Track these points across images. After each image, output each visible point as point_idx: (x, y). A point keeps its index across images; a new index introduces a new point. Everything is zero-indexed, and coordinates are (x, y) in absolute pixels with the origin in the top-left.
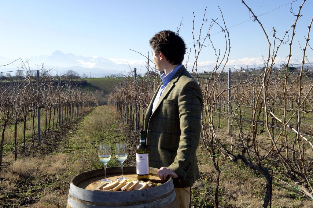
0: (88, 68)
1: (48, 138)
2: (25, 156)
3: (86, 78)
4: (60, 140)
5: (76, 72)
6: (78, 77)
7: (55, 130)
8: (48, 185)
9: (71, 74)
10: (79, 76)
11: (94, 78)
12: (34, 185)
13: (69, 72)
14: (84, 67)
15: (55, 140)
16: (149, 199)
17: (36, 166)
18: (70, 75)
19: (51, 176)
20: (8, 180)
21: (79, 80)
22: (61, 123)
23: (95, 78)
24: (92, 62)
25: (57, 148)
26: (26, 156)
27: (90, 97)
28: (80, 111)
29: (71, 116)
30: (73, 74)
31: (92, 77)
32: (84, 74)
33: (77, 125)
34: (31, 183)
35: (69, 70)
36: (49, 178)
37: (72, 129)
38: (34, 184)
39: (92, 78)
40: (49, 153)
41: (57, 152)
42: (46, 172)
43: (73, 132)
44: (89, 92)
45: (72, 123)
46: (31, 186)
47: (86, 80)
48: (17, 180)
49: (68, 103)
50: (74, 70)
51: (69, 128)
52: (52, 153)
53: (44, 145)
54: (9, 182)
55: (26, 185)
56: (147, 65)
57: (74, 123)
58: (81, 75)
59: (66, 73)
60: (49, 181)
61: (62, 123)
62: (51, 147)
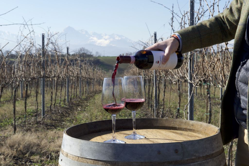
0: (102, 45)
1: (53, 113)
2: (25, 131)
3: (99, 56)
4: (66, 116)
5: (89, 50)
6: (90, 56)
7: (62, 106)
8: (50, 162)
9: (83, 52)
10: (92, 54)
11: (107, 57)
12: (34, 162)
13: (81, 50)
14: (97, 45)
15: (61, 116)
16: (187, 159)
17: (37, 142)
18: (81, 53)
19: (53, 152)
20: (3, 155)
21: (92, 59)
22: (69, 100)
23: (109, 57)
24: (106, 40)
25: (63, 124)
26: (27, 131)
27: (102, 75)
28: (91, 89)
29: (81, 93)
30: (85, 52)
31: (106, 55)
32: (97, 53)
33: (88, 103)
34: (29, 159)
35: (81, 47)
36: (51, 154)
37: (82, 106)
38: (32, 161)
39: (105, 57)
40: (53, 129)
41: (63, 128)
42: (48, 148)
43: (82, 109)
44: (102, 69)
45: (82, 100)
46: (29, 162)
47: (99, 58)
48: (13, 156)
49: (78, 77)
50: (86, 48)
51: (78, 105)
52: (57, 129)
53: (48, 120)
54: (4, 157)
55: (24, 161)
56: (171, 22)
57: (84, 100)
58: (94, 54)
59: (77, 51)
60: (50, 158)
61: (71, 99)
62: (56, 123)
